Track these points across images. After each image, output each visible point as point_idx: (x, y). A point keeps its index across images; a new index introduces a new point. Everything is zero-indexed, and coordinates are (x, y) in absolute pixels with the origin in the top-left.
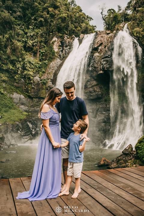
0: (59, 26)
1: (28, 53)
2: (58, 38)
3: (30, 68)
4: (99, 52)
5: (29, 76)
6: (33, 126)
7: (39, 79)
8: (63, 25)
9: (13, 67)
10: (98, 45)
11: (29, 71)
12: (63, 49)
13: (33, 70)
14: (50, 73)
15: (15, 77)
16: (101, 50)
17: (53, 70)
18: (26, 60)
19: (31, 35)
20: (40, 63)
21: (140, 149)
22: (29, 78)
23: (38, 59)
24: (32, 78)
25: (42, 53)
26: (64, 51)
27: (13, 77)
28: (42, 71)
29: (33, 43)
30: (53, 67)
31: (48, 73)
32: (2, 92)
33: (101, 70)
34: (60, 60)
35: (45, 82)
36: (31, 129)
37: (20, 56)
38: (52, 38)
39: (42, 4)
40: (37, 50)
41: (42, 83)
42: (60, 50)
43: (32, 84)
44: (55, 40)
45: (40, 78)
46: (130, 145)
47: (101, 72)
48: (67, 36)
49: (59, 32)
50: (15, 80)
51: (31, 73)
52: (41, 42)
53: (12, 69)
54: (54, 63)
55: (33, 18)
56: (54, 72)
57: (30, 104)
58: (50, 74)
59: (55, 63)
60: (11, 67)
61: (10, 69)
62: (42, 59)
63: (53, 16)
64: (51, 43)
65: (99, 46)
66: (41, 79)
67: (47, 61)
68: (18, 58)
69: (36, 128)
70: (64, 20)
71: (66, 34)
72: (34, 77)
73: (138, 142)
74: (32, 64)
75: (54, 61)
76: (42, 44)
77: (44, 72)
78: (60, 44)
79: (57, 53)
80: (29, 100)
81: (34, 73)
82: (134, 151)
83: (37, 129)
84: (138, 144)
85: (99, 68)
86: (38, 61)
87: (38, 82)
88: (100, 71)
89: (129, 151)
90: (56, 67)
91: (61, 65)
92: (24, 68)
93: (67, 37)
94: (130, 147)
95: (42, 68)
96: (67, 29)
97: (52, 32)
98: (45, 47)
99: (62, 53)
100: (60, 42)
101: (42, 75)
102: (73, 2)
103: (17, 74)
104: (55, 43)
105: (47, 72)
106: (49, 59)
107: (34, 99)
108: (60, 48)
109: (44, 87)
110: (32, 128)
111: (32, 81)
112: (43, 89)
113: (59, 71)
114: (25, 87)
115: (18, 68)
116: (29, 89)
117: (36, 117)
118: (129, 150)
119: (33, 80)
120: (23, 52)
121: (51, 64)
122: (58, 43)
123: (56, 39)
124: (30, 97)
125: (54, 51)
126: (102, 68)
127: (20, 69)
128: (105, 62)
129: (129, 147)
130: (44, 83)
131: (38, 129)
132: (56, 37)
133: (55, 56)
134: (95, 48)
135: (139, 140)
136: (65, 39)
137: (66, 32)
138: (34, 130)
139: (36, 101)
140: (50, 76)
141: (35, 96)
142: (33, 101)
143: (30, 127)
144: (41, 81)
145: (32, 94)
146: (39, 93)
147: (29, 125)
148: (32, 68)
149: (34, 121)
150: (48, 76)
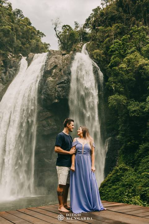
4: (53, 76)
8: (6, 39)
10: (52, 67)
12: (6, 70)
16: (55, 74)
21: (103, 194)
26: (8, 74)
33: (56, 98)
34: (3, 84)
42: (2, 72)
47: (56, 101)
48: (11, 54)
70: (6, 33)
71: (11, 52)
73: (101, 186)
78: (2, 64)
84: (101, 189)
85: (54, 96)
88: (55, 99)
93: (12, 55)
96: (11, 46)
99: (5, 75)
100: (2, 62)
102: (19, 12)
108: (2, 69)
126: (58, 96)
128: (60, 89)
134: (47, 71)
135: (102, 183)
136: (9, 57)
137: (11, 49)
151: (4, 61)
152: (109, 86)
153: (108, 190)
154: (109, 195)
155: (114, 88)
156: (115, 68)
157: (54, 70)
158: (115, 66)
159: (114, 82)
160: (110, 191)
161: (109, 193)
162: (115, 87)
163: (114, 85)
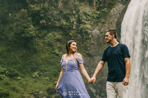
1: (82, 3)
3: (86, 20)
5: (86, 30)
6: (96, 91)
7: (98, 32)
9: (67, 22)
11: (86, 24)
13: (91, 22)
14: (111, 22)
15: (71, 34)
17: (114, 18)
18: (81, 11)
20: (98, 13)
22: (87, 32)
23: (95, 7)
24: (90, 32)
27: (68, 34)
28: (101, 22)
30: (114, 15)
31: (109, 24)
32: (57, 53)
34: (122, 4)
36: (95, 95)
37: (73, 8)
41: (102, 36)
43: (90, 39)
45: (100, 30)
50: (71, 37)
51: (89, 26)
53: (66, 25)
54: (115, 10)
56: (116, 20)
57: (90, 64)
58: (111, 24)
59: (116, 9)
60: (65, 23)
61: (63, 25)
62: (100, 7)
66: (101, 32)
67: (106, 9)
68: (72, 11)
69: (101, 93)
72: (92, 30)
74: (89, 15)
75: (114, 7)
77: (103, 23)
80: (88, 59)
81: (91, 25)
83: (102, 94)
86: (95, 10)
87: (98, 35)
90: (119, 14)
91: (124, 11)
92: (79, 22)
95: (101, 18)
101: (102, 27)
103: (73, 29)
105: (107, 22)
106: (108, 6)
107: (95, 57)
110: (96, 94)
111: (90, 36)
113: (123, 18)
114: (83, 44)
115: (73, 23)
116: (88, 45)
117: (100, 80)
119: (92, 35)
120: (76, 3)
121: (112, 11)
124: (89, 55)
127: (75, 23)
131: (104, 95)
133: (116, 1)
138: (99, 96)
139: (98, 60)
140: (112, 26)
141: (95, 53)
142: (94, 60)
143: (93, 92)
144: (102, 34)
145: (92, 51)
146: (100, 49)
147: (92, 90)
148: (89, 20)
149: (97, 84)
150: (109, 27)
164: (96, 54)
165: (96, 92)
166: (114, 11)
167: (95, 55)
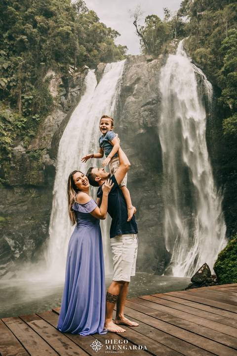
0: (57, 48)
2: (56, 73)
3: (4, 129)
4: (135, 95)
5: (4, 146)
6: (15, 243)
7: (23, 150)
8: (64, 47)
10: (133, 81)
11: (3, 135)
12: (67, 92)
13: (12, 134)
14: (44, 137)
16: (138, 91)
17: (49, 131)
19: (3, 68)
20: (25, 120)
21: (223, 271)
22: (4, 149)
23: (20, 111)
24: (10, 148)
25: (27, 100)
26: (69, 96)
28: (29, 135)
29: (9, 82)
30: (50, 126)
31: (40, 139)
33: (140, 127)
34: (63, 112)
35: (36, 155)
36: (13, 249)
38: (45, 72)
39: (23, 8)
40: (17, 96)
41: (29, 157)
42: (62, 94)
43: (10, 160)
44: (52, 76)
45: (26, 147)
46: (205, 264)
47: (142, 131)
48: (73, 67)
49: (57, 60)
51: (8, 140)
52: (24, 80)
54: (51, 119)
55: (6, 35)
56: (52, 135)
57: (8, 200)
58: (45, 140)
59: (53, 118)
62: (28, 111)
63: (44, 31)
64: (44, 81)
65: (134, 84)
66: (27, 150)
67: (37, 116)
69: (23, 246)
70: (66, 37)
71: (72, 64)
72: (13, 147)
73: (219, 258)
74: (9, 122)
75: (50, 115)
76: (27, 83)
77: (32, 137)
78: (62, 83)
79: (56, 99)
80: (5, 191)
81: (13, 139)
82: (213, 277)
83: (24, 248)
84: (219, 262)
85: (137, 124)
86: (20, 115)
87: (23, 155)
88: (139, 129)
89: (205, 277)
90: (57, 126)
91: (65, 122)
93: (74, 69)
94: (205, 268)
95: (29, 128)
96: (72, 55)
97: (44, 61)
98: (31, 89)
99: (66, 99)
100: (60, 79)
101: (30, 143)
102: (80, 4)
104: (51, 82)
105: (38, 137)
106: (41, 112)
107: (16, 190)
108: (61, 90)
109: (35, 164)
110: (15, 247)
111: (10, 156)
112: (32, 169)
113: (62, 132)
116: (6, 170)
118: (205, 275)
119: (12, 153)
121: (46, 120)
122: (56, 81)
123: (54, 74)
124: (7, 186)
125: (50, 95)
126: (143, 123)
128: (147, 113)
129: (202, 269)
130: (33, 157)
132: (53, 70)
133: (53, 106)
134: (126, 87)
135: (221, 254)
136: (70, 72)
137: (72, 60)
138: (19, 250)
139: (20, 194)
140: (45, 142)
141: (17, 182)
142: (14, 194)
143: (10, 244)
144: (28, 155)
145: (12, 179)
146: (25, 177)
147: (8, 242)
148: (9, 130)
149: (17, 232)
150: (40, 144)
151: (63, 79)
152: (223, 102)
153: (230, 265)
154: (232, 271)
155: (231, 106)
156: (232, 73)
157: (136, 86)
158: (232, 71)
159: (232, 97)
160: (234, 266)
161: (233, 269)
162: (233, 104)
163: (232, 100)
164: (17, 184)
165: (14, 245)
166: (49, 120)
167: (15, 186)
